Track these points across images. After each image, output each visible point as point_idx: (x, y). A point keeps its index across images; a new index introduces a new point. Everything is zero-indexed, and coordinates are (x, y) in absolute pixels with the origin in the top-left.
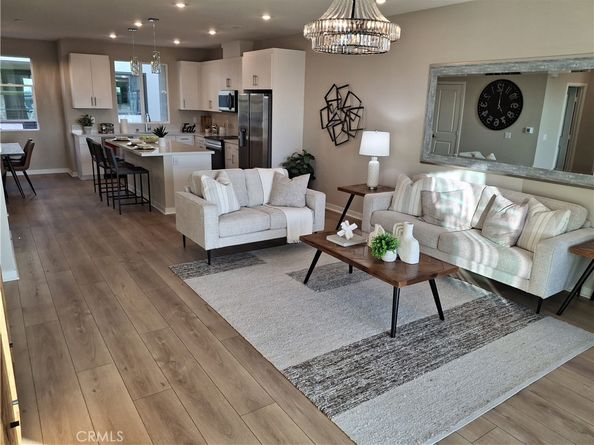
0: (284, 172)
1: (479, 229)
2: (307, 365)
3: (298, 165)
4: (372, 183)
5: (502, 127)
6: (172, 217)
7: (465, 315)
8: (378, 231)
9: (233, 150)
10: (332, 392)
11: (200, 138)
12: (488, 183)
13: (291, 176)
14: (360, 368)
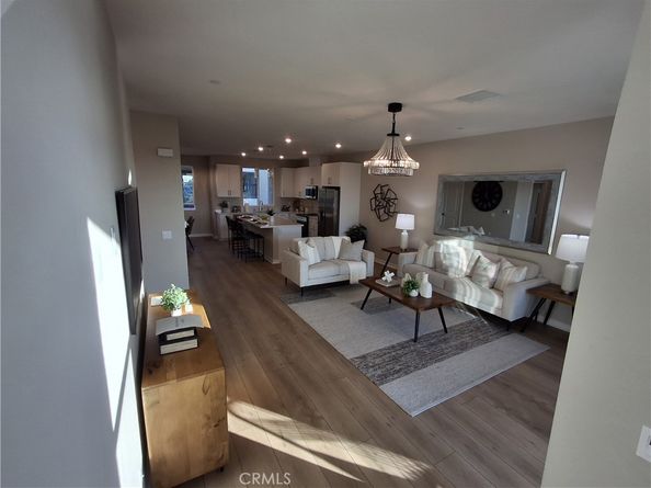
0: (348, 239)
1: (470, 277)
2: (364, 357)
3: (356, 234)
4: (404, 246)
5: (488, 209)
6: (279, 266)
7: (461, 330)
8: (407, 277)
9: (314, 222)
10: (379, 372)
11: (293, 215)
12: (476, 248)
13: (353, 241)
14: (395, 359)
